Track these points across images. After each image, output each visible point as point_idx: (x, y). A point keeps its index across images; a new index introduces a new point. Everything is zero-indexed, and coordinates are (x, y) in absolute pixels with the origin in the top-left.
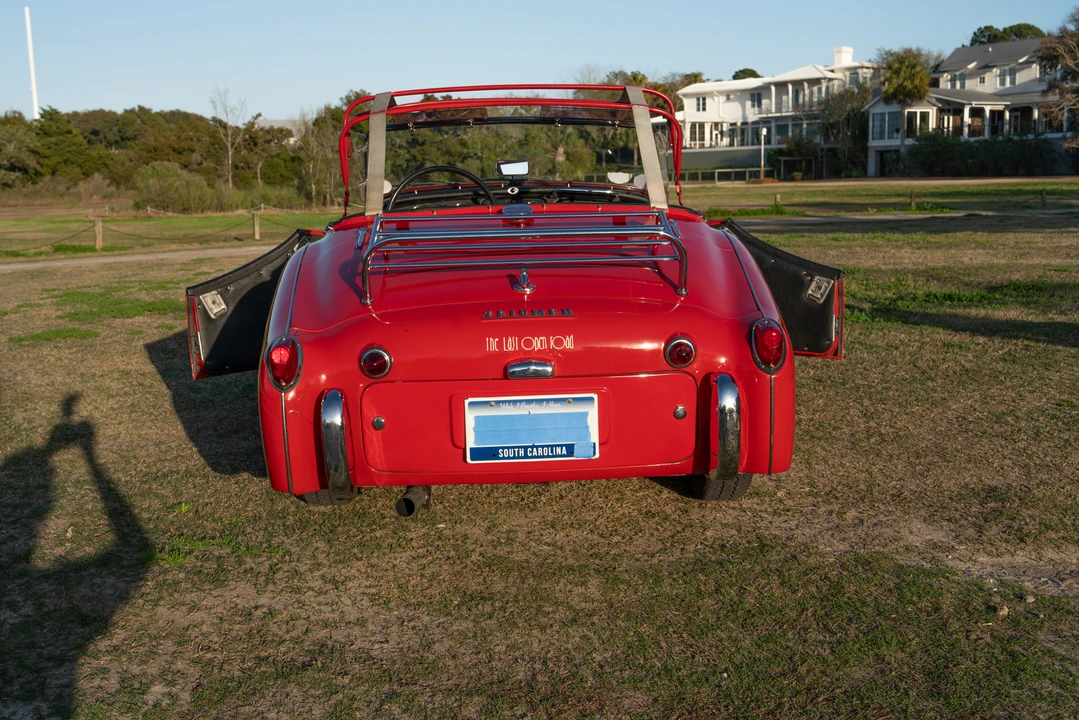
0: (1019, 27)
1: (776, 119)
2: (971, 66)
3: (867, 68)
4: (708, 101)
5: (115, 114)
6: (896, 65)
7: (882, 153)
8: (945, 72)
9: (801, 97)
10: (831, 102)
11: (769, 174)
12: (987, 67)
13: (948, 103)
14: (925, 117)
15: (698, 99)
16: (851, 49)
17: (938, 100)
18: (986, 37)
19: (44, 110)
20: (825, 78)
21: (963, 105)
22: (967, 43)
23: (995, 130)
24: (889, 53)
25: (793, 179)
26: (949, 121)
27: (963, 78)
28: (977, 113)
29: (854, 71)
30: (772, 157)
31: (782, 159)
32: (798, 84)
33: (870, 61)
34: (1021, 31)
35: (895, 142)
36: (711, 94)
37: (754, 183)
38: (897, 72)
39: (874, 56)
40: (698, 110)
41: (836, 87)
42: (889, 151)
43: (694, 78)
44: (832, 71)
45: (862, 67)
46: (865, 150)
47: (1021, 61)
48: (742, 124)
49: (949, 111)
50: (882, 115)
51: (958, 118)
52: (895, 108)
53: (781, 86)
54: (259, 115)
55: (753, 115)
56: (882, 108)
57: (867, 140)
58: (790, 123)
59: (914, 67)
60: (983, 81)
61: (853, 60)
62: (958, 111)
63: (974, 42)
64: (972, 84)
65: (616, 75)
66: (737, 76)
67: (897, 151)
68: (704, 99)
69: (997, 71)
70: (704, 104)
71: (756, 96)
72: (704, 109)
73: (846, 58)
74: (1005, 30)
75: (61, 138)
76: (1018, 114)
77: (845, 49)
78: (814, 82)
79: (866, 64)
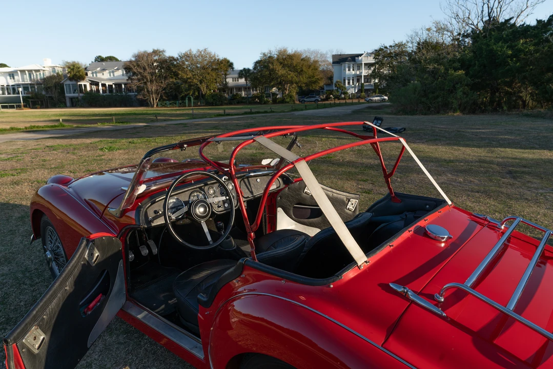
0: (110, 57)
1: (23, 84)
2: (98, 69)
6: (72, 67)
7: (71, 99)
8: (89, 70)
9: (32, 76)
10: (46, 80)
11: (25, 106)
12: (104, 70)
13: (93, 81)
14: (85, 86)
16: (50, 59)
17: (89, 80)
18: (100, 59)
20: (41, 70)
21: (98, 82)
22: (94, 61)
23: (110, 91)
24: (68, 63)
25: (36, 108)
26: (94, 88)
27: (96, 73)
28: (104, 85)
29: (53, 68)
30: (25, 99)
31: (30, 100)
32: (30, 71)
34: (111, 59)
35: (76, 95)
37: (19, 109)
38: (73, 70)
41: (47, 74)
42: (74, 98)
44: (44, 67)
45: (56, 67)
46: (64, 97)
47: (115, 68)
48: (7, 86)
49: (94, 84)
50: (69, 85)
51: (97, 87)
52: (74, 82)
53: (23, 72)
55: (11, 82)
56: (68, 82)
57: (65, 94)
58: (29, 86)
59: (78, 68)
60: (103, 74)
61: (52, 64)
62: (97, 84)
63: (96, 60)
64: (99, 75)
67: (77, 98)
69: (107, 71)
71: (12, 75)
73: (49, 63)
74: (106, 58)
76: (117, 86)
77: (47, 59)
78: (37, 71)
79: (58, 66)
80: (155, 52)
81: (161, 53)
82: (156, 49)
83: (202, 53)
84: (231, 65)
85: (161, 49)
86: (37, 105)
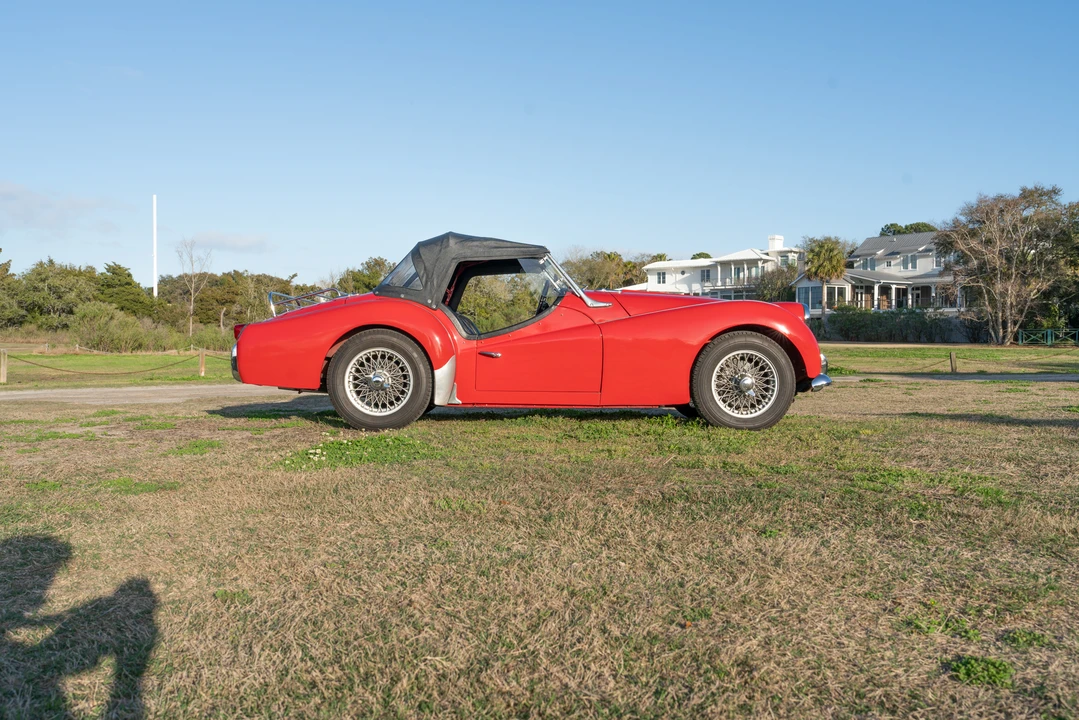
0: (918, 224)
1: (721, 291)
2: (879, 253)
3: (795, 252)
4: (667, 276)
5: (215, 276)
6: (817, 249)
8: (858, 256)
9: (741, 275)
10: (765, 280)
12: (893, 254)
13: (861, 281)
14: (842, 292)
15: (659, 274)
16: (782, 237)
17: (852, 278)
18: (892, 230)
19: (109, 266)
20: (761, 259)
21: (874, 283)
22: (878, 235)
23: (900, 303)
24: (813, 241)
26: (862, 297)
27: (874, 263)
28: (885, 290)
29: (784, 254)
32: (739, 264)
33: (797, 246)
34: (918, 228)
35: (817, 311)
36: (670, 270)
38: (818, 254)
39: (800, 242)
40: (659, 282)
41: (769, 267)
43: (660, 258)
44: (767, 254)
45: (791, 252)
47: (921, 249)
49: (862, 287)
50: (807, 289)
51: (869, 296)
52: (815, 283)
53: (725, 264)
54: (295, 275)
55: (703, 287)
56: (805, 284)
58: (732, 294)
59: (831, 250)
60: (889, 264)
61: (784, 246)
62: (869, 289)
63: (882, 235)
64: (882, 268)
65: (598, 254)
66: (694, 258)
67: (819, 319)
68: (664, 274)
69: (899, 259)
70: (664, 278)
71: (706, 274)
72: (664, 282)
73: (778, 244)
74: (906, 227)
75: (122, 288)
76: (919, 292)
77: (777, 237)
78: (753, 263)
79: (794, 249)
80: (1029, 196)
81: (1045, 198)
82: (1030, 186)
85: (1048, 187)
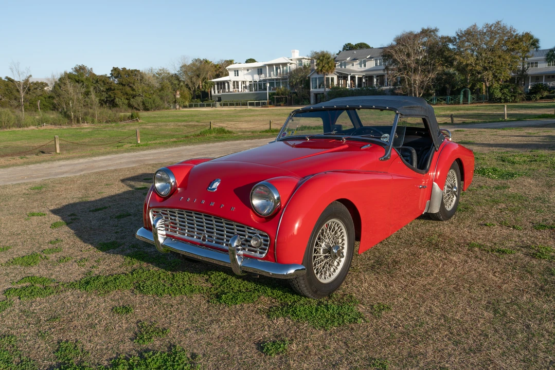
0: (361, 44)
1: (269, 80)
2: (348, 59)
3: (306, 59)
4: (239, 72)
6: (321, 58)
7: (316, 95)
8: (338, 61)
9: (279, 70)
10: (292, 74)
11: (270, 104)
12: (355, 59)
13: (341, 74)
14: (332, 79)
15: (235, 71)
16: (298, 51)
17: (337, 72)
18: (349, 47)
20: (289, 63)
21: (348, 75)
22: (341, 50)
23: (360, 85)
24: (316, 53)
25: (280, 106)
26: (342, 82)
27: (345, 64)
28: (353, 78)
29: (300, 60)
30: (271, 95)
31: (275, 97)
32: (278, 65)
33: (307, 56)
34: (362, 46)
35: (322, 90)
36: (241, 69)
37: (264, 107)
38: (322, 61)
39: (309, 54)
40: (235, 75)
41: (293, 67)
42: (319, 94)
43: (231, 62)
44: (291, 60)
45: (304, 59)
46: (309, 93)
47: (368, 57)
48: (259, 81)
49: (341, 77)
50: (316, 78)
51: (345, 81)
52: (321, 75)
53: (271, 66)
54: (31, 76)
55: (257, 78)
56: (316, 76)
57: (310, 89)
58: (275, 81)
59: (328, 59)
60: (353, 65)
61: (299, 56)
62: (345, 78)
63: (344, 49)
64: (349, 67)
65: (196, 60)
66: (247, 62)
67: (323, 93)
68: (238, 71)
69: (358, 62)
70: (238, 73)
71: (260, 70)
72: (238, 75)
73: (296, 55)
74: (356, 45)
76: (367, 79)
77: (296, 51)
78: (285, 64)
79: (305, 58)
80: (425, 32)
81: (432, 33)
82: (426, 28)
83: (493, 28)
84: (535, 43)
85: (433, 28)
86: (281, 102)
